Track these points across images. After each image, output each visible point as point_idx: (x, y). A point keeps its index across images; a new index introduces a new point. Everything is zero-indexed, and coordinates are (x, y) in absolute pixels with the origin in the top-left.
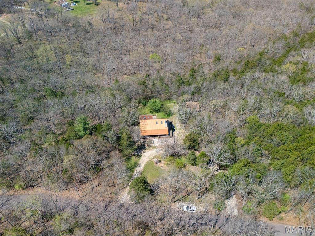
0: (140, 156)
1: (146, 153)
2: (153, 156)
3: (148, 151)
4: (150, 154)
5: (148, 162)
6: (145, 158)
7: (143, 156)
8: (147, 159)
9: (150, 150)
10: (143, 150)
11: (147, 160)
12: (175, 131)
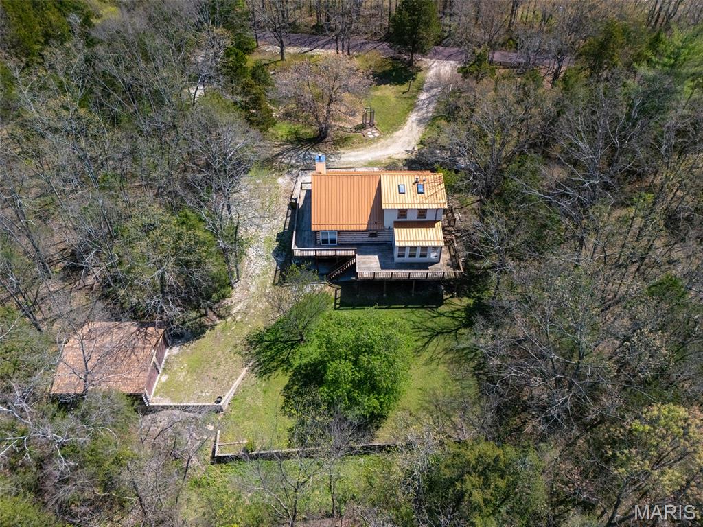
0: (421, 143)
1: (403, 150)
2: (379, 144)
3: (397, 157)
4: (390, 148)
5: (396, 130)
6: (405, 139)
7: (414, 143)
8: (400, 137)
9: (390, 158)
10: (413, 157)
11: (398, 134)
12: (279, 235)
